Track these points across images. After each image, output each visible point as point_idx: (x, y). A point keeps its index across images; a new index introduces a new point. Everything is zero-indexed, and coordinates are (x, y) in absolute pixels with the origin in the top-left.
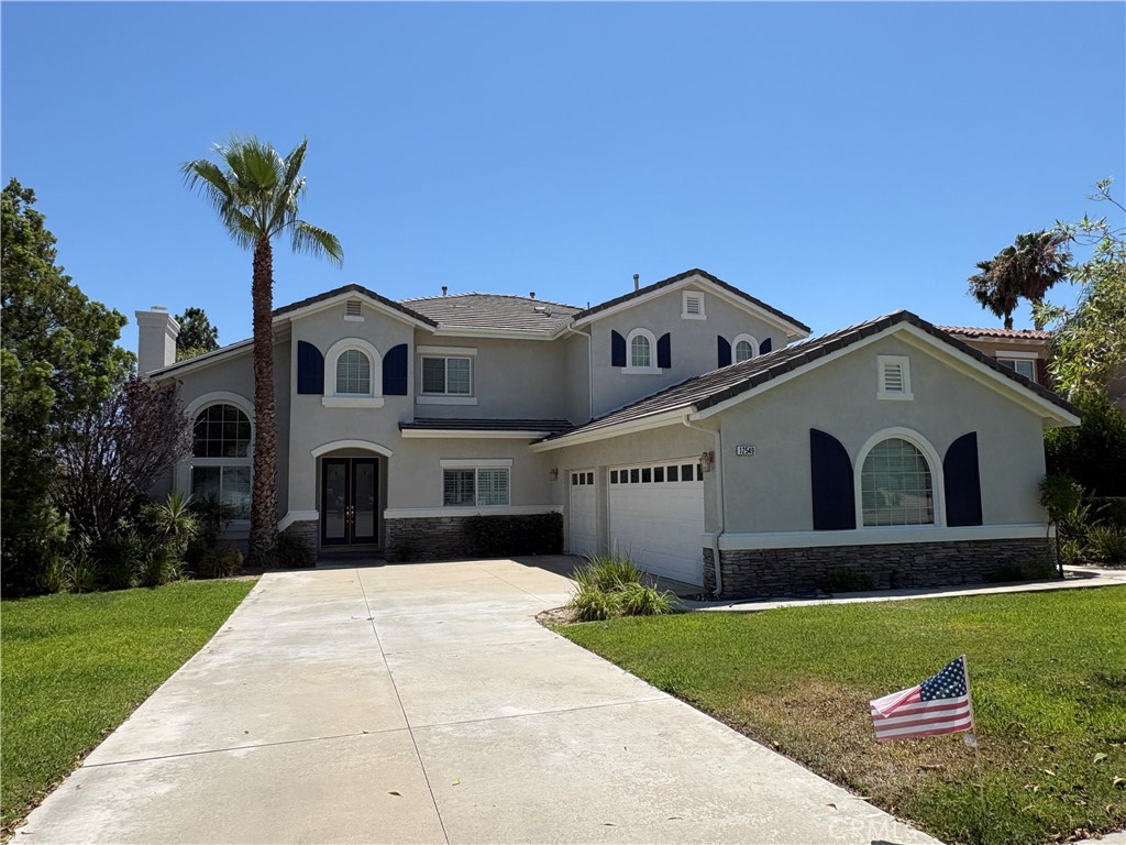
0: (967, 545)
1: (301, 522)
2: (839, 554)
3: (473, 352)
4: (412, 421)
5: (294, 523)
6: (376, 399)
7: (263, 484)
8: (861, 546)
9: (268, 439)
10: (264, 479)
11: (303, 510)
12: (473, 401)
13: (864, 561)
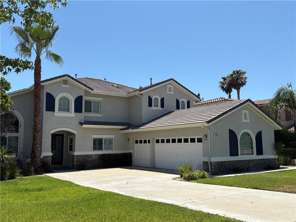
0: (260, 160)
1: (46, 156)
2: (235, 163)
3: (101, 99)
4: (84, 122)
5: (44, 157)
6: (72, 114)
7: (37, 143)
8: (240, 161)
9: (39, 127)
10: (38, 141)
11: (47, 152)
12: (101, 115)
13: (240, 164)
